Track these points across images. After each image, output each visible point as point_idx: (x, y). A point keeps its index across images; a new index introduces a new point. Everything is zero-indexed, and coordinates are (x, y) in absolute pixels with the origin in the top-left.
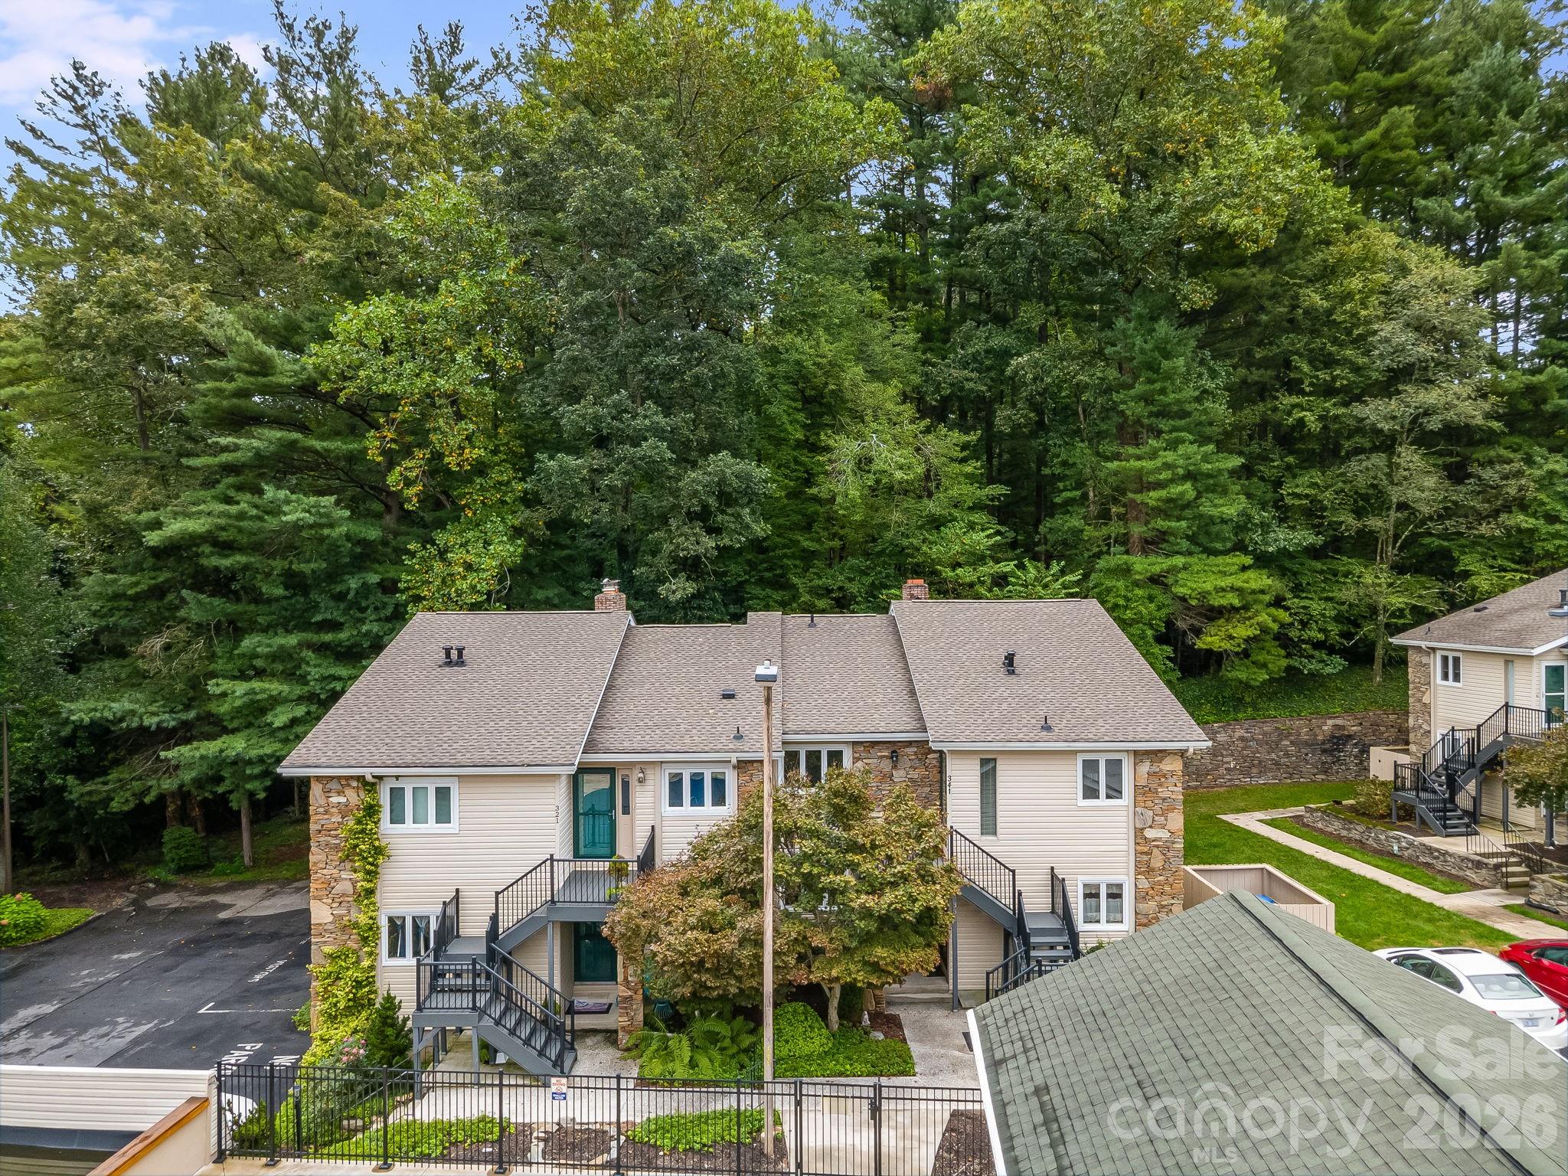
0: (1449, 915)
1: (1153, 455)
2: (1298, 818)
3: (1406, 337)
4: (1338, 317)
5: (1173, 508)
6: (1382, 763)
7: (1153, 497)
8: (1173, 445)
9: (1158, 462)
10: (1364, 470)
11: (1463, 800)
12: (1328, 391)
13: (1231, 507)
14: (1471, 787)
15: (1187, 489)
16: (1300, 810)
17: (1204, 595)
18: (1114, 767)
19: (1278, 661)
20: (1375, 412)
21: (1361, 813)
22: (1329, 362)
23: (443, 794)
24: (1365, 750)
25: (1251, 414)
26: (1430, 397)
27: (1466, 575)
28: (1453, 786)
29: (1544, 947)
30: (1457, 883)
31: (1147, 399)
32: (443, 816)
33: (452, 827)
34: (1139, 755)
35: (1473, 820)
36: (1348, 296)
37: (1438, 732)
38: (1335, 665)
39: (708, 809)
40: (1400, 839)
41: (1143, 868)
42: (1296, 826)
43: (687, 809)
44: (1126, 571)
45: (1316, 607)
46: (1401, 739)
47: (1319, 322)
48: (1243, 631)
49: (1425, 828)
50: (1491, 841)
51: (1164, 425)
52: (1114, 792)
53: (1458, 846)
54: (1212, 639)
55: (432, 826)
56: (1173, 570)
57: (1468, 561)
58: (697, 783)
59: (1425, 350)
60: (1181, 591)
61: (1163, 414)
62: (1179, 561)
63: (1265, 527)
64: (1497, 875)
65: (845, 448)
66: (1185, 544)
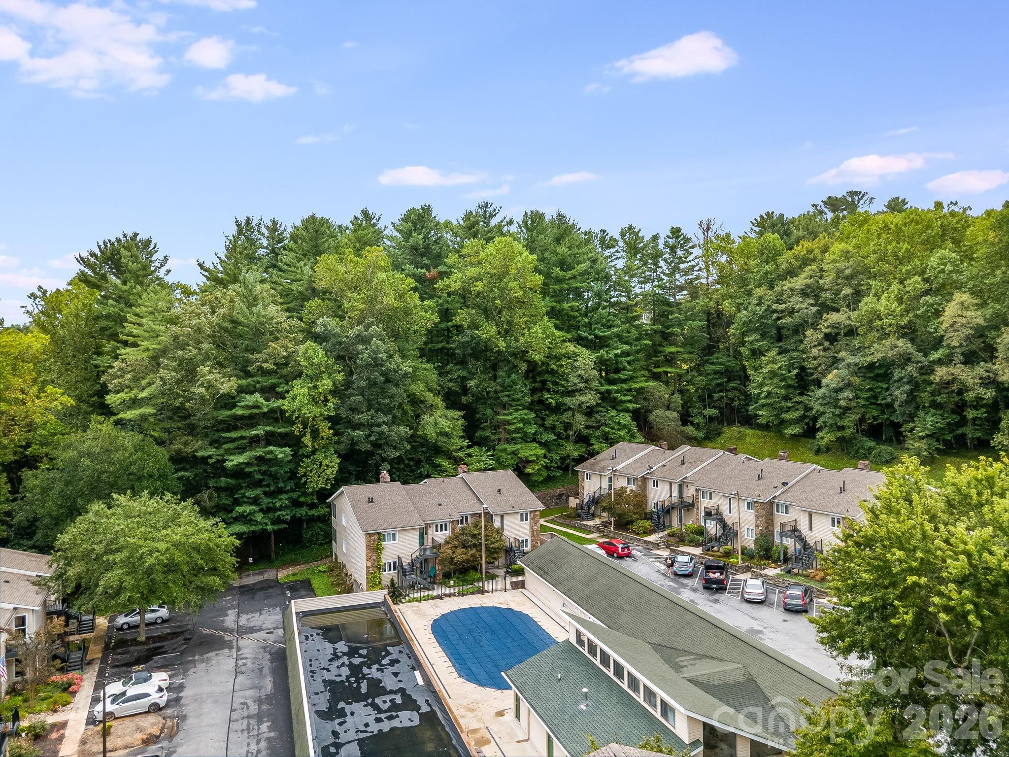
0: (588, 539)
1: (511, 414)
2: (552, 520)
3: (576, 381)
4: (560, 372)
5: (517, 430)
6: (573, 502)
7: (512, 427)
8: (517, 410)
9: (513, 417)
10: (566, 417)
11: (591, 512)
12: (556, 392)
13: (531, 429)
14: (593, 508)
15: (521, 425)
16: (553, 517)
17: (526, 457)
18: (526, 514)
19: (545, 473)
20: (569, 401)
21: (568, 516)
22: (556, 384)
23: (394, 534)
24: (568, 497)
25: (536, 397)
26: (583, 399)
27: (592, 445)
28: (589, 509)
29: (604, 543)
30: (590, 532)
31: (508, 396)
32: (394, 539)
33: (396, 541)
34: (531, 512)
35: (594, 516)
36: (562, 366)
37: (586, 493)
38: (559, 473)
39: (444, 532)
40: (578, 522)
41: (532, 535)
42: (553, 521)
43: (439, 532)
44: (505, 449)
45: (555, 456)
46: (577, 494)
47: (553, 372)
48: (537, 467)
49: (583, 520)
50: (597, 521)
51: (514, 403)
52: (526, 520)
53: (590, 523)
54: (529, 470)
55: (392, 542)
56: (518, 450)
57: (593, 441)
58: (441, 526)
59: (582, 385)
60: (520, 456)
61: (513, 400)
62: (519, 446)
63: (541, 434)
64: (597, 529)
65: (427, 418)
66: (520, 440)
